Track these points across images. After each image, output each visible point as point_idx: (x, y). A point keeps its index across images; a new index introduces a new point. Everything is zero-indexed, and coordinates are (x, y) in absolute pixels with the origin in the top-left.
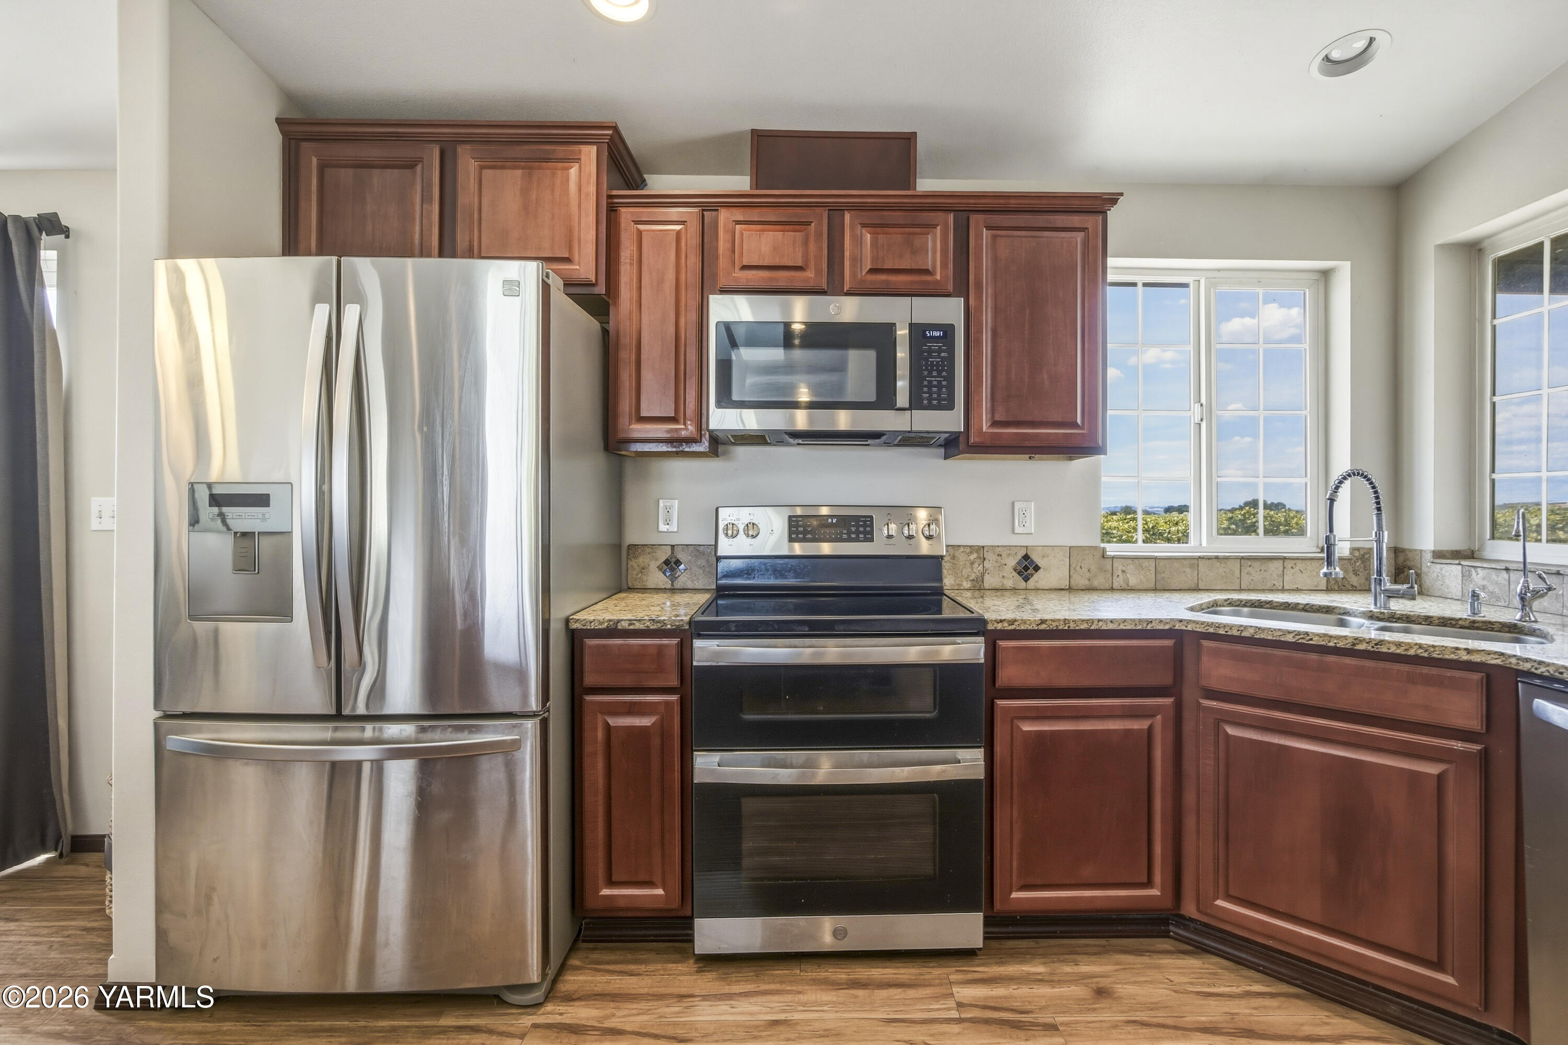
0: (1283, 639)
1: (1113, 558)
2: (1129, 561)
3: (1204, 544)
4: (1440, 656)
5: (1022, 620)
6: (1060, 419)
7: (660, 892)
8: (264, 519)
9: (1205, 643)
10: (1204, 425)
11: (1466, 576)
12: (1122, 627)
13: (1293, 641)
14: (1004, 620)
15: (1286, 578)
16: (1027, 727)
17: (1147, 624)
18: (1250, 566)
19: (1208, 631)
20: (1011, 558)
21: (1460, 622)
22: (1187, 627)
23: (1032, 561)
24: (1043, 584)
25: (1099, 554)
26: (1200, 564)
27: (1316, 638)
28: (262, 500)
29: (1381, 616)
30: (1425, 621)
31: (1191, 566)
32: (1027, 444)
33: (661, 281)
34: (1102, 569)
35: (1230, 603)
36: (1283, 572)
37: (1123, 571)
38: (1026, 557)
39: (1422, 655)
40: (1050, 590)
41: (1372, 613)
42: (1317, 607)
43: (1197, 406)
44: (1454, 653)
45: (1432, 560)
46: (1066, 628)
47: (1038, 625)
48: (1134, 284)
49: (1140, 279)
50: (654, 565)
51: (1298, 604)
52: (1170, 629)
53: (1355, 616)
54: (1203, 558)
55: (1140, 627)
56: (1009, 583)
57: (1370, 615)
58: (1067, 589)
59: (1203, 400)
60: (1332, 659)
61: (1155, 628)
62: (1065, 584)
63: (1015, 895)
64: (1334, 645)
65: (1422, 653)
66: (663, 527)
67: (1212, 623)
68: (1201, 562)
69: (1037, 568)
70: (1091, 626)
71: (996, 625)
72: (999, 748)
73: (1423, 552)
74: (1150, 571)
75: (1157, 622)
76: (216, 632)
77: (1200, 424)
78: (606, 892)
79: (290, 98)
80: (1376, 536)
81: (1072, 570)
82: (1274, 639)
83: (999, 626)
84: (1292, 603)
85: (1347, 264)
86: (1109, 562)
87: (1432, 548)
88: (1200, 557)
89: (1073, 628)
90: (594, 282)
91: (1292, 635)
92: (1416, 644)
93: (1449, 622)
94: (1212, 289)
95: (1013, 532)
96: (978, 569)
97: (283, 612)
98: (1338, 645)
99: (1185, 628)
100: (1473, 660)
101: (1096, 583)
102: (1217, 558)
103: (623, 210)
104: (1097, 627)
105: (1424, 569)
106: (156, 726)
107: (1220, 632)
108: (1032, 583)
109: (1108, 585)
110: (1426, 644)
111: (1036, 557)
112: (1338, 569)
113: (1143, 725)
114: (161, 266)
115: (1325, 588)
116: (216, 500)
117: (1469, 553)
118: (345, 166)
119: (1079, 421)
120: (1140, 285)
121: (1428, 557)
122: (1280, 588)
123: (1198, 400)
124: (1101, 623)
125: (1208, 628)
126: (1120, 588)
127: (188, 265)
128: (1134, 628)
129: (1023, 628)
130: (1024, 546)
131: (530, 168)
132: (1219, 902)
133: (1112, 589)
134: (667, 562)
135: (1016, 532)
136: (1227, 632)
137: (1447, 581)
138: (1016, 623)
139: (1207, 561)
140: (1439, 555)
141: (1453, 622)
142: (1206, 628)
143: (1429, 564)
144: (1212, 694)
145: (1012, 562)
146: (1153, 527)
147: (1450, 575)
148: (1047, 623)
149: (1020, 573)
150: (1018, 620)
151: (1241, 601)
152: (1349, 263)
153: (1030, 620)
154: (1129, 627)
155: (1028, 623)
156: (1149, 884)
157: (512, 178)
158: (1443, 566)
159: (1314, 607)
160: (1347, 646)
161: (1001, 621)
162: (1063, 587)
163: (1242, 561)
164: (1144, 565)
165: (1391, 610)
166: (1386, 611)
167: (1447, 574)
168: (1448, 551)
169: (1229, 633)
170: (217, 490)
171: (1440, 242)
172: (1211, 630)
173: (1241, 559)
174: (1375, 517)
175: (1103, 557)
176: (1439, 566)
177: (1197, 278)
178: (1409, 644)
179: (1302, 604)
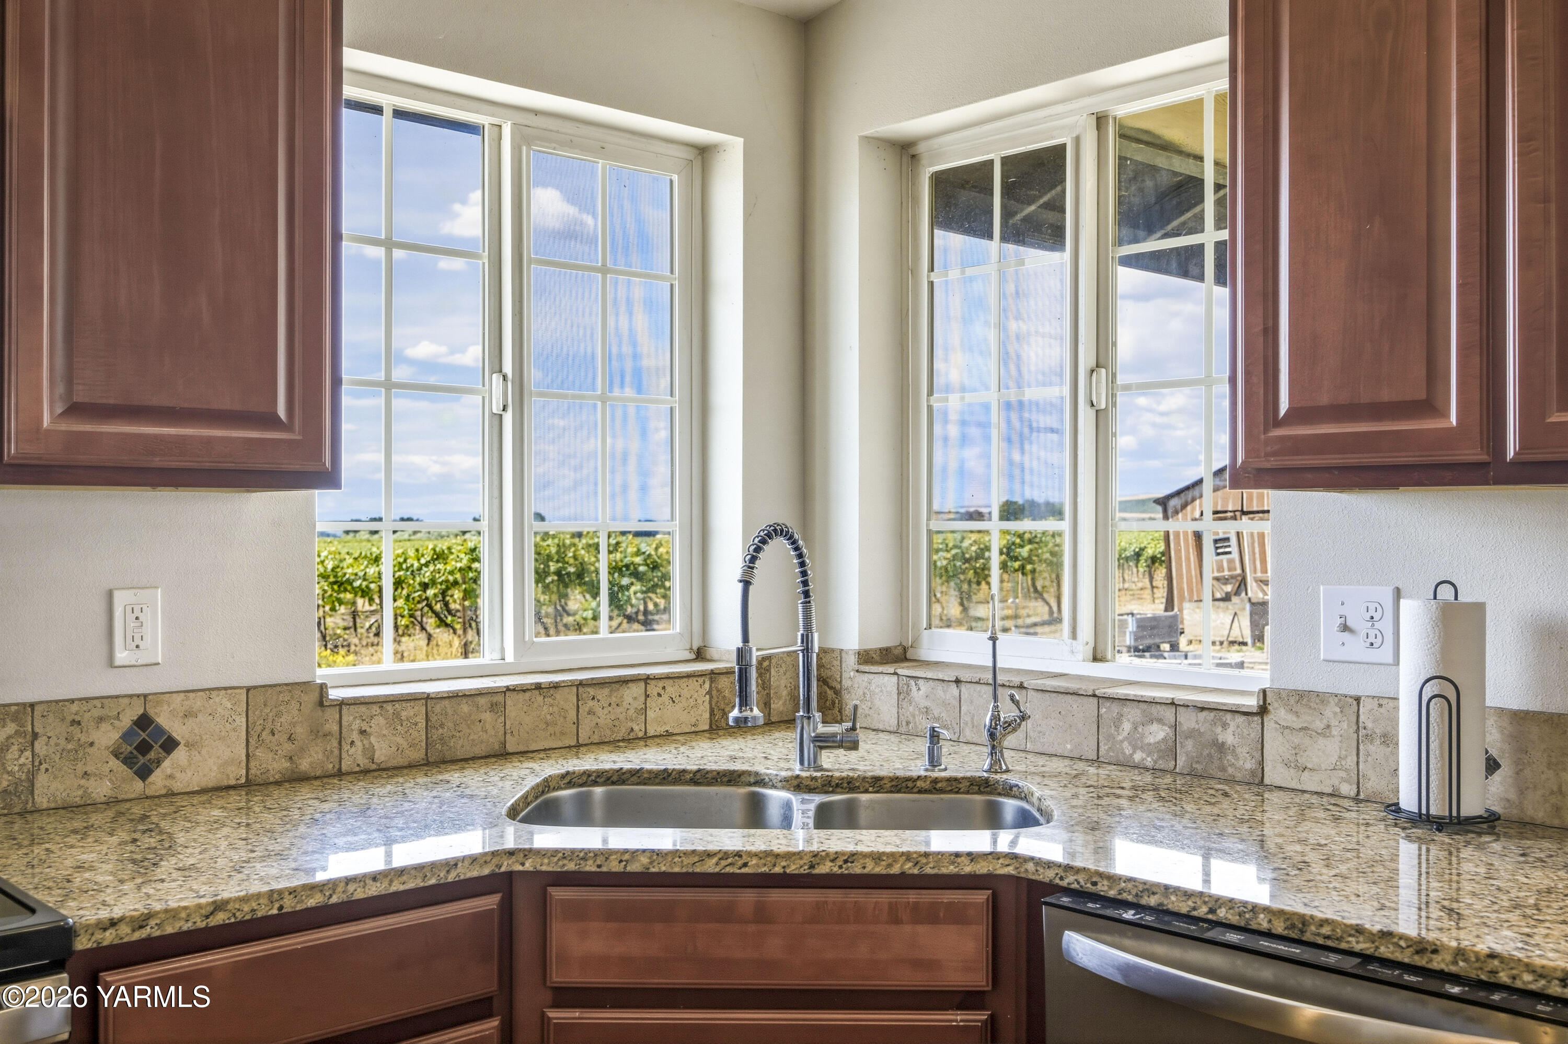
0: (698, 870)
1: (342, 704)
2: (375, 709)
3: (510, 658)
4: (935, 871)
5: (166, 911)
6: (237, 407)
9: (558, 893)
10: (508, 418)
11: (902, 693)
12: (397, 887)
13: (717, 870)
14: (121, 919)
15: (651, 714)
17: (448, 872)
18: (593, 698)
19: (565, 869)
20: (104, 726)
21: (919, 783)
22: (523, 864)
23: (160, 731)
24: (188, 779)
25: (312, 697)
26: (509, 702)
27: (754, 861)
29: (812, 784)
30: (873, 786)
31: (493, 707)
32: (157, 462)
34: (317, 733)
35: (569, 782)
36: (645, 703)
37: (363, 732)
38: (144, 722)
39: (911, 872)
40: (203, 791)
41: (799, 780)
42: (715, 773)
43: (496, 379)
44: (953, 863)
45: (856, 667)
46: (275, 911)
47: (207, 917)
48: (377, 110)
49: (387, 101)
51: (684, 771)
52: (493, 875)
53: (774, 787)
54: (514, 690)
55: (433, 881)
56: (101, 789)
57: (795, 782)
58: (242, 786)
59: (508, 368)
60: (776, 896)
61: (462, 877)
62: (237, 774)
64: (782, 871)
65: (910, 868)
67: (573, 851)
68: (511, 699)
69: (170, 745)
70: (331, 896)
71: (98, 936)
73: (844, 655)
74: (416, 724)
75: (466, 863)
77: (501, 415)
80: (802, 642)
81: (252, 742)
82: (684, 870)
83: (109, 937)
84: (674, 770)
85: (739, 142)
86: (333, 714)
87: (856, 647)
88: (508, 689)
89: (290, 910)
91: (715, 860)
92: (903, 854)
93: (904, 785)
94: (524, 148)
95: (110, 662)
96: (19, 761)
98: (788, 871)
99: (521, 868)
100: (978, 873)
101: (304, 765)
102: (538, 687)
104: (344, 897)
105: (846, 683)
107: (588, 869)
108: (158, 780)
109: (331, 766)
110: (915, 852)
111: (164, 719)
112: (756, 711)
115: (707, 727)
117: (899, 651)
119: (282, 412)
120: (388, 112)
121: (851, 661)
122: (641, 734)
123: (497, 368)
124: (351, 888)
125: (565, 862)
126: (357, 769)
128: (422, 884)
129: (169, 930)
130: (138, 696)
133: (340, 774)
135: (117, 663)
136: (599, 866)
137: (877, 703)
138: (152, 922)
139: (521, 695)
140: (866, 657)
141: (910, 784)
142: (561, 863)
143: (852, 674)
144: (571, 995)
145: (108, 735)
146: (333, 570)
147: (881, 691)
148: (229, 907)
149: (128, 761)
150: (158, 913)
151: (589, 776)
152: (742, 140)
153: (185, 908)
154: (411, 885)
155: (183, 915)
158: (871, 676)
159: (709, 776)
160: (802, 871)
161: (113, 923)
162: (232, 782)
163: (581, 689)
164: (404, 714)
165: (823, 770)
166: (819, 774)
167: (877, 691)
168: (875, 650)
169: (604, 869)
171: (870, 132)
172: (571, 866)
173: (577, 686)
174: (800, 607)
175: (321, 704)
176: (866, 677)
177: (496, 121)
178: (892, 854)
179: (690, 772)
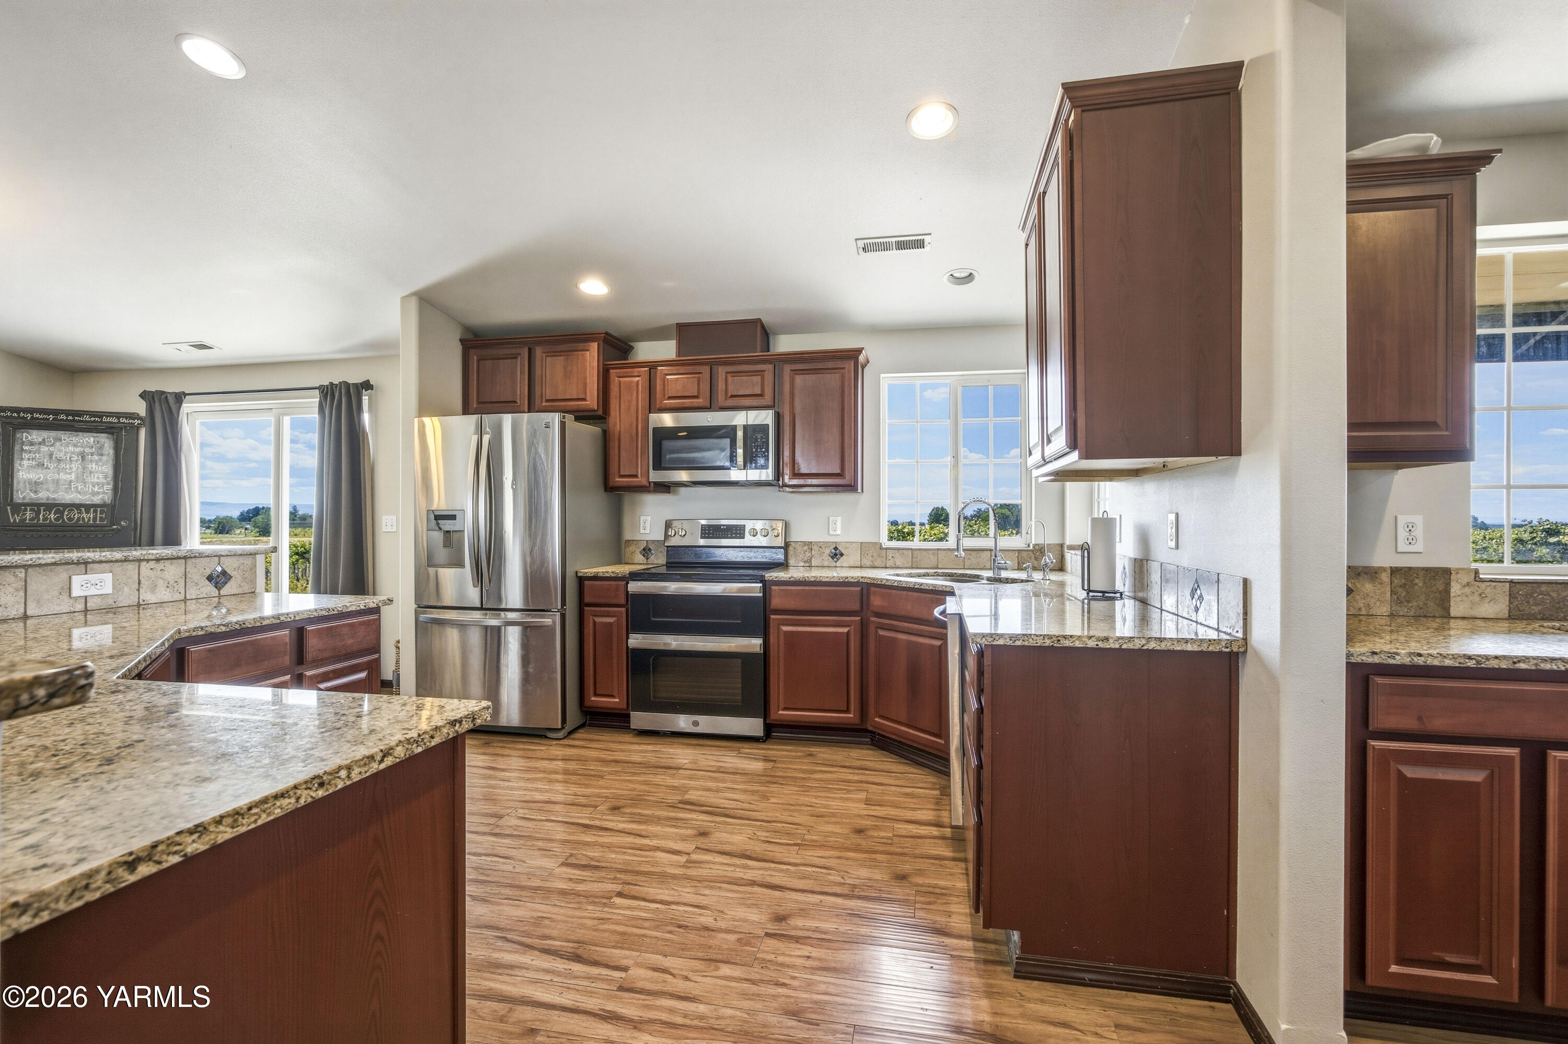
1: (887, 549)
2: (896, 551)
7: (618, 700)
8: (454, 525)
9: (872, 589)
12: (832, 580)
16: (785, 628)
17: (846, 579)
20: (827, 549)
22: (864, 580)
23: (839, 550)
24: (846, 561)
25: (878, 547)
28: (453, 517)
31: (934, 554)
33: (629, 407)
34: (880, 556)
37: (893, 557)
38: (836, 549)
40: (850, 566)
46: (804, 580)
50: (638, 551)
52: (858, 582)
54: (940, 550)
55: (842, 581)
56: (826, 564)
61: (850, 581)
62: (858, 564)
63: (780, 712)
66: (642, 531)
69: (842, 555)
70: (816, 579)
72: (773, 639)
74: (909, 557)
75: (851, 578)
76: (437, 572)
78: (593, 699)
79: (467, 329)
81: (862, 555)
83: (771, 579)
86: (884, 552)
88: (938, 549)
89: (807, 581)
90: (596, 408)
95: (828, 534)
96: (808, 554)
97: (461, 565)
101: (876, 564)
102: (949, 549)
103: (611, 371)
104: (820, 580)
106: (416, 610)
107: (875, 582)
108: (839, 563)
109: (883, 565)
111: (841, 548)
113: (845, 630)
114: (416, 420)
116: (438, 518)
118: (488, 359)
119: (841, 472)
126: (891, 567)
127: (427, 420)
128: (839, 581)
130: (835, 542)
131: (568, 355)
132: (876, 719)
133: (886, 567)
134: (644, 549)
135: (830, 533)
139: (943, 551)
142: (870, 581)
144: (878, 615)
145: (827, 551)
148: (794, 577)
149: (832, 557)
154: (836, 580)
156: (847, 711)
157: (559, 361)
162: (857, 566)
164: (905, 554)
170: (437, 513)
172: (872, 582)
175: (881, 549)
